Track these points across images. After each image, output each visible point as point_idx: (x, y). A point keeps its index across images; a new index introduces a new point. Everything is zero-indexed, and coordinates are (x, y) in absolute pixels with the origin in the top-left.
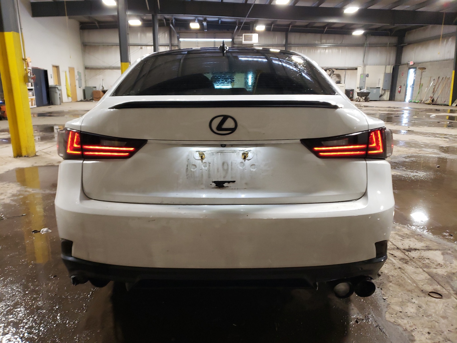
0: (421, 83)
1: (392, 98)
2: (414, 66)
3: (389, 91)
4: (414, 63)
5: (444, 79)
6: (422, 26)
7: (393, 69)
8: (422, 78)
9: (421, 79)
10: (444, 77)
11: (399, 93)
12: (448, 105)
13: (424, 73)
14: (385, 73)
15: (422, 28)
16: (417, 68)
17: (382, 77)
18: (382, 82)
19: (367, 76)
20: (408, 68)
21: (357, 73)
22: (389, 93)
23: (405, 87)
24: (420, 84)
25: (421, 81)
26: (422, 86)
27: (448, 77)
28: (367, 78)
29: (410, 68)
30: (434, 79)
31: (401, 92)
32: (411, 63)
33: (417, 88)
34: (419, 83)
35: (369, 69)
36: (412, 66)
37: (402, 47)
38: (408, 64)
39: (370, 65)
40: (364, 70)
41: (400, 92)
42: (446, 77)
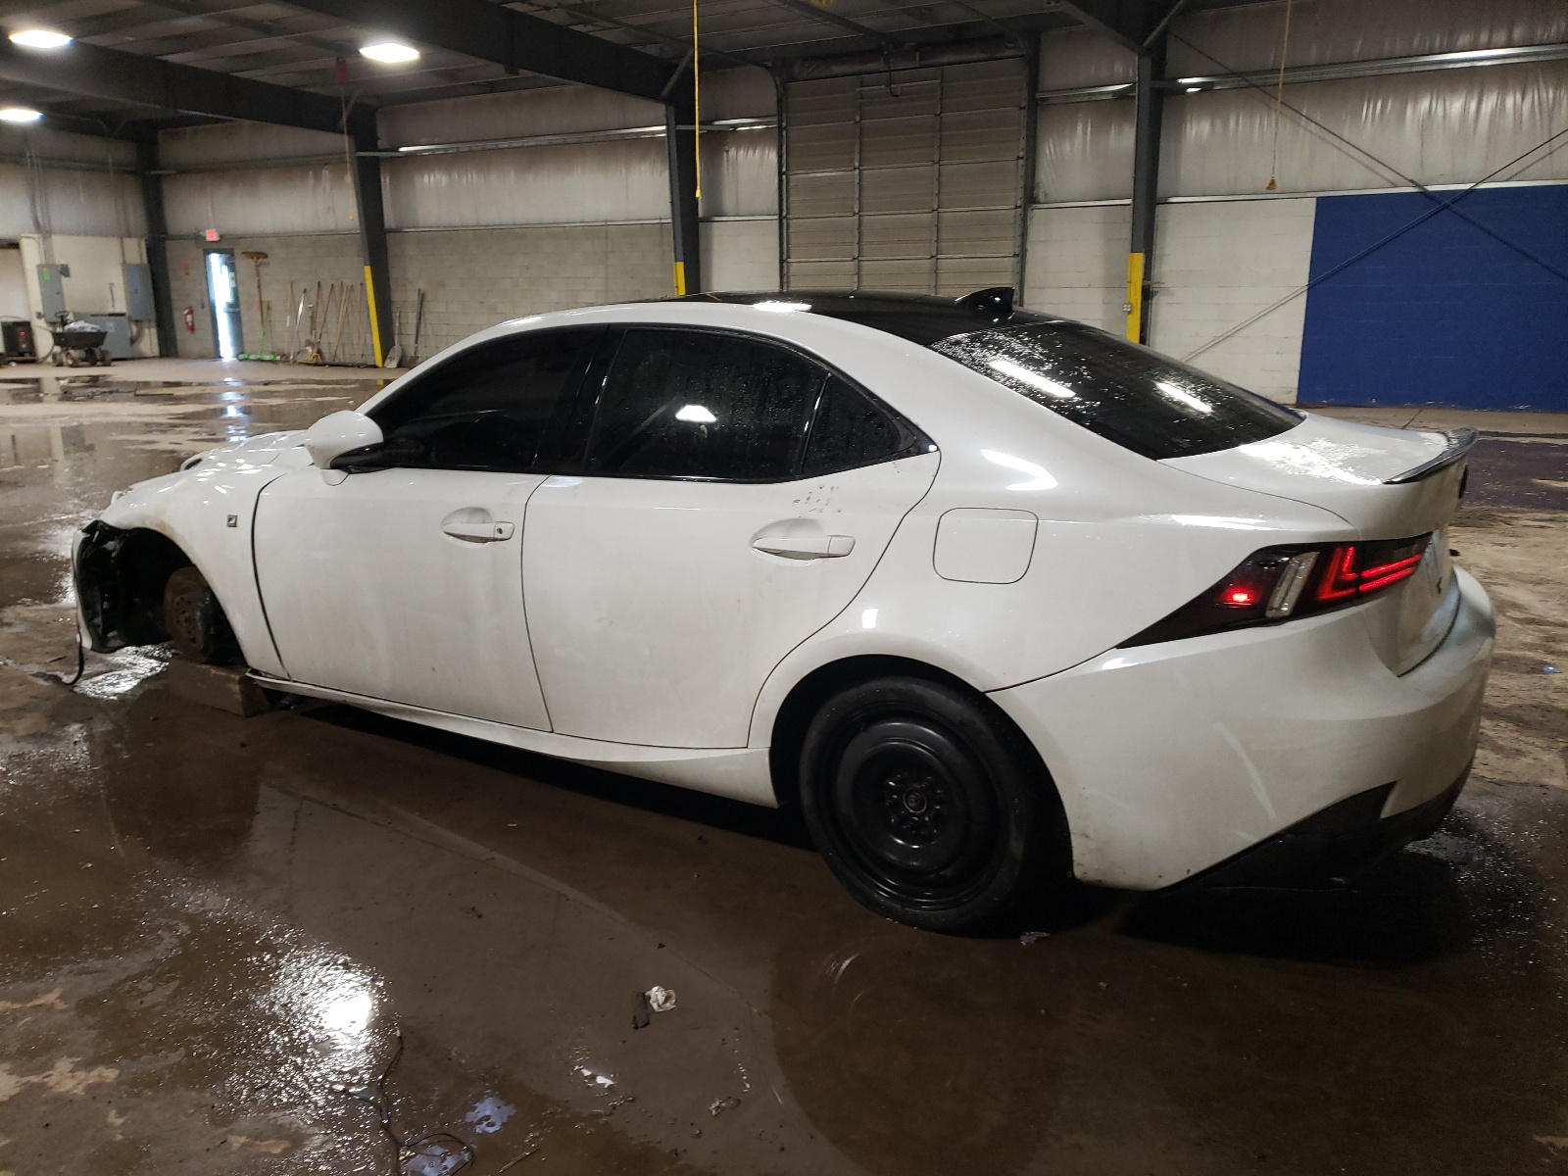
0: (263, 299)
1: (168, 349)
2: (222, 246)
3: (153, 324)
4: (221, 236)
5: (337, 289)
6: (217, 121)
7: (149, 250)
8: (262, 284)
9: (259, 287)
10: (337, 285)
11: (188, 333)
12: (375, 367)
13: (264, 270)
14: (124, 263)
15: (219, 125)
16: (238, 252)
17: (116, 277)
18: (120, 293)
19: (65, 271)
20: (201, 252)
21: (20, 261)
22: (154, 331)
23: (208, 312)
24: (261, 302)
25: (260, 292)
26: (269, 308)
27: (348, 283)
28: (64, 280)
29: (207, 252)
30: (305, 291)
31: (196, 327)
32: (212, 236)
33: (252, 317)
34: (257, 299)
35: (65, 249)
36: (215, 246)
37: (159, 178)
38: (198, 238)
39: (63, 233)
40: (48, 251)
41: (192, 329)
42: (342, 284)
